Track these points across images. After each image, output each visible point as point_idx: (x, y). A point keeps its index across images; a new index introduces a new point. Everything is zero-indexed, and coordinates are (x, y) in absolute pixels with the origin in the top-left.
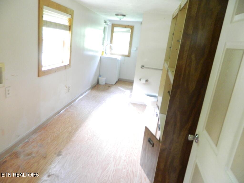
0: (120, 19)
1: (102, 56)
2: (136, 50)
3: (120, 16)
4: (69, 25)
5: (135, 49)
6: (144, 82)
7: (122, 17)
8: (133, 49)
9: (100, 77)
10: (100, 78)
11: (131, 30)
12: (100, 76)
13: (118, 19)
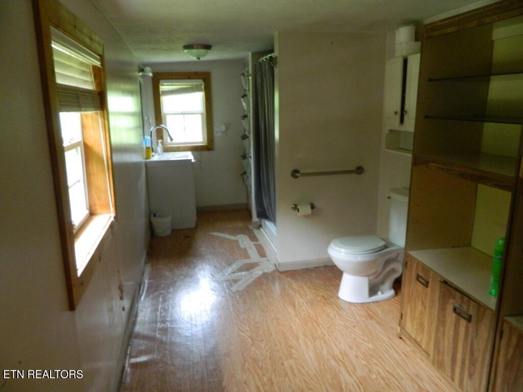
0: (199, 59)
1: (148, 160)
2: (227, 129)
3: (197, 48)
4: (98, 90)
5: (223, 128)
6: (308, 210)
7: (202, 51)
8: (219, 129)
9: (156, 218)
10: (154, 220)
11: (203, 84)
12: (155, 215)
13: (194, 59)
